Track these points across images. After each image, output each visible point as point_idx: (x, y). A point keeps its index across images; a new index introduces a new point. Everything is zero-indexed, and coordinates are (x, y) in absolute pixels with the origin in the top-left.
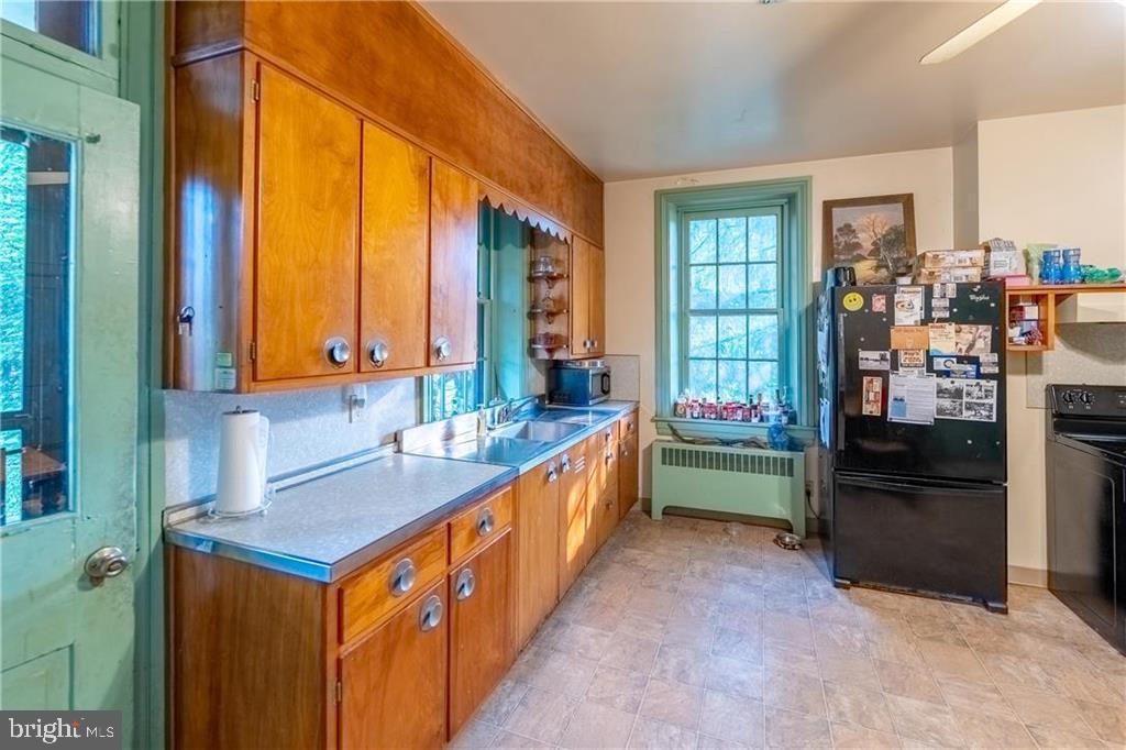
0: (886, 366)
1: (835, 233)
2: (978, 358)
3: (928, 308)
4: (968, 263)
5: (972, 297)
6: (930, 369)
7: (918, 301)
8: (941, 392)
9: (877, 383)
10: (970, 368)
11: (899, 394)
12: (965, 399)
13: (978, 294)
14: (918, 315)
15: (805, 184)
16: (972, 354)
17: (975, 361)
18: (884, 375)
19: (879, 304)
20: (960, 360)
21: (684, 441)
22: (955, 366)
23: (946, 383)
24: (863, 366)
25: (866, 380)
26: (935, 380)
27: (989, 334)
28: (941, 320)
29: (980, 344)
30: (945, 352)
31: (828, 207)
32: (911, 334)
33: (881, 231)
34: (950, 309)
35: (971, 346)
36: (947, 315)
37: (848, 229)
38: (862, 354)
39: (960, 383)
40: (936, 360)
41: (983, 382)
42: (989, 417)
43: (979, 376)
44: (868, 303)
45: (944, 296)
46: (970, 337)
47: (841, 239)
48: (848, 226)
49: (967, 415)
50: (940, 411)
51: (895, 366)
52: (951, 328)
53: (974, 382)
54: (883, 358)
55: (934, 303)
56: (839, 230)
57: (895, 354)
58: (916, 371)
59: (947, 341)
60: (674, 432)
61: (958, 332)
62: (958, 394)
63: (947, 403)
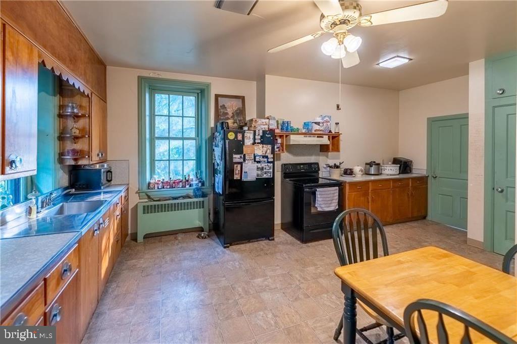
0: (242, 160)
1: (219, 107)
2: (268, 156)
3: (254, 139)
4: (265, 124)
5: (267, 135)
6: (255, 161)
7: (252, 136)
8: (258, 168)
9: (239, 166)
10: (266, 160)
11: (246, 171)
12: (264, 171)
13: (268, 135)
14: (252, 141)
15: (208, 86)
16: (266, 155)
17: (267, 157)
18: (241, 164)
19: (240, 137)
20: (263, 157)
21: (154, 201)
22: (262, 159)
23: (259, 165)
24: (235, 160)
25: (235, 165)
26: (256, 164)
27: (270, 148)
28: (258, 143)
29: (268, 151)
30: (259, 155)
31: (217, 96)
32: (249, 148)
33: (235, 109)
34: (261, 139)
35: (266, 152)
36: (260, 141)
37: (224, 107)
38: (234, 156)
39: (263, 165)
40: (257, 157)
41: (269, 164)
42: (270, 176)
43: (268, 162)
44: (236, 137)
45: (259, 135)
46: (266, 149)
47: (221, 110)
48: (224, 105)
49: (265, 176)
50: (258, 175)
51: (244, 161)
52: (261, 146)
53: (267, 164)
54: (241, 157)
55: (256, 137)
56: (221, 107)
57: (244, 155)
58: (251, 161)
59: (260, 150)
60: (149, 197)
61: (263, 147)
62: (262, 169)
63: (259, 172)
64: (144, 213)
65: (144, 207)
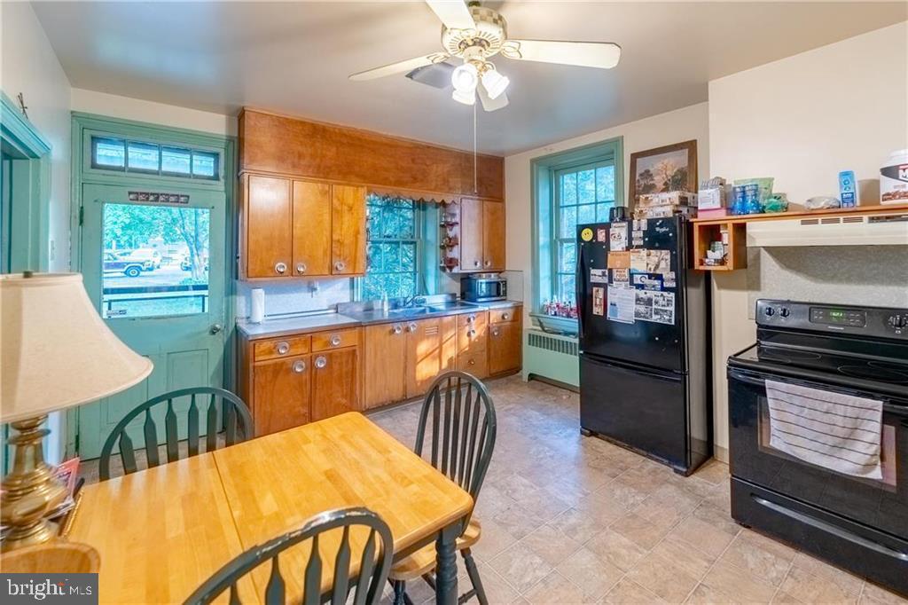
0: (606, 280)
1: (637, 178)
2: (662, 275)
3: (630, 238)
4: (668, 202)
5: (658, 229)
6: (632, 283)
7: (624, 233)
8: (638, 300)
9: (601, 295)
10: (657, 283)
11: (614, 301)
12: (654, 306)
13: (661, 226)
14: (624, 243)
15: (618, 141)
16: (658, 272)
17: (659, 277)
18: (605, 286)
19: (601, 236)
20: (650, 276)
21: (546, 331)
22: (647, 281)
23: (641, 293)
24: (593, 279)
25: (594, 289)
26: (635, 291)
27: (668, 257)
28: (638, 247)
29: (663, 264)
30: (640, 271)
31: (635, 157)
32: (618, 257)
33: (670, 173)
34: (644, 239)
35: (657, 267)
36: (641, 243)
37: (647, 174)
38: (593, 271)
39: (651, 294)
40: (635, 276)
41: (665, 294)
42: (670, 320)
43: (663, 289)
44: (595, 236)
45: (639, 230)
46: (656, 259)
47: (642, 182)
48: (647, 171)
49: (655, 318)
50: (637, 314)
51: (611, 281)
52: (644, 252)
53: (659, 293)
54: (604, 274)
55: (634, 234)
56: (641, 175)
57: (610, 270)
58: (623, 283)
59: (643, 261)
60: (541, 324)
61: (649, 255)
62: (649, 302)
63: (642, 309)
64: (530, 344)
65: (530, 335)
